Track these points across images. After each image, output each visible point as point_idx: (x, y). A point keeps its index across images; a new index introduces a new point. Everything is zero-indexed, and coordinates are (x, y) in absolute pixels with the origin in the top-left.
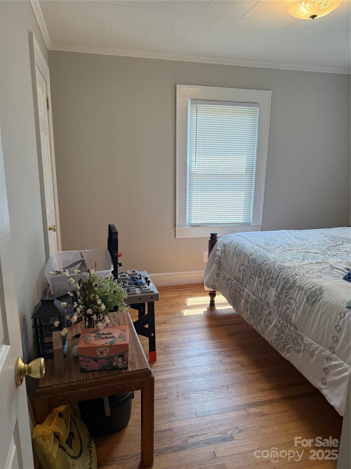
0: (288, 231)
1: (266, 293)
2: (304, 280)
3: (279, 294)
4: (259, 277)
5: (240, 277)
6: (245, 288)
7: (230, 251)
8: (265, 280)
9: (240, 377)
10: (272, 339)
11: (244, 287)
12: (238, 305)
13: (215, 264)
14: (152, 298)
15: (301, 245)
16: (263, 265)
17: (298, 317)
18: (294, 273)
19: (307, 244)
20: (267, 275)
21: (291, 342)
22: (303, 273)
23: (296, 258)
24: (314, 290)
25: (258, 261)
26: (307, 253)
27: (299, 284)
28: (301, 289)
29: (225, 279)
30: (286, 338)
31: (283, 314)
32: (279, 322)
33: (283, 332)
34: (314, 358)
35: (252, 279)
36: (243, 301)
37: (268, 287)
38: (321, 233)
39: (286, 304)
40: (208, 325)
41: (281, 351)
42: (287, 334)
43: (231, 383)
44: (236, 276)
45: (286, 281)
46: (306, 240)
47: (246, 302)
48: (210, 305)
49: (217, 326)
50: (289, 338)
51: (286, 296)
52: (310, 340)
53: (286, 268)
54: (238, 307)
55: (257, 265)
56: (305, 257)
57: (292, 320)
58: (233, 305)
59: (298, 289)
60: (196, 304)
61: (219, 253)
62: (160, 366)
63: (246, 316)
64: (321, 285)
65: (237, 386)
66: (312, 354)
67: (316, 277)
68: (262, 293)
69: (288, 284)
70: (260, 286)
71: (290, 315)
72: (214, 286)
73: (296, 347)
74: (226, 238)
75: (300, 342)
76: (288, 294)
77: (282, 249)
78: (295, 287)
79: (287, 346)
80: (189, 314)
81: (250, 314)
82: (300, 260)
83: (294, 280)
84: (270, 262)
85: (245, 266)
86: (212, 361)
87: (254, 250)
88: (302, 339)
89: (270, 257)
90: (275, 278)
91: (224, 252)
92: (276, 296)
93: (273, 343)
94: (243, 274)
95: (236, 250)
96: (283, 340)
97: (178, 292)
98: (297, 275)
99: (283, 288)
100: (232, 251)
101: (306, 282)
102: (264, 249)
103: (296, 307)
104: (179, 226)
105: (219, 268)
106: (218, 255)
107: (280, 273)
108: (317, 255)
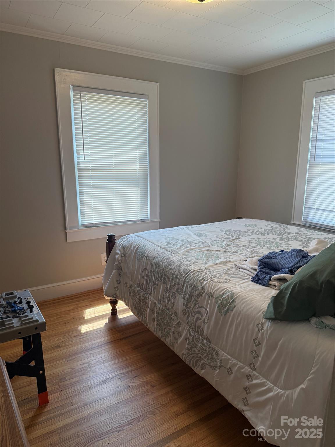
0: (186, 227)
1: (173, 301)
2: (213, 285)
3: (188, 302)
4: (164, 283)
5: (143, 283)
6: (150, 296)
7: (130, 254)
8: (170, 286)
9: (152, 403)
10: (183, 353)
11: (148, 295)
12: (143, 315)
13: (115, 269)
14: (36, 328)
15: (201, 242)
16: (167, 270)
17: (210, 329)
18: (201, 278)
19: (207, 241)
20: (173, 281)
21: (204, 357)
22: (210, 278)
23: (200, 259)
24: (225, 298)
25: (162, 265)
26: (209, 251)
27: (208, 290)
28: (211, 297)
29: (127, 286)
30: (199, 352)
31: (194, 325)
32: (190, 334)
33: (194, 345)
34: (232, 376)
35: (157, 286)
36: (148, 310)
37: (175, 294)
38: (216, 227)
39: (196, 314)
40: (110, 341)
41: (195, 368)
42: (200, 348)
43: (141, 414)
44: (139, 282)
45: (193, 287)
46: (205, 236)
47: (152, 311)
48: (111, 314)
49: (121, 339)
50: (202, 352)
51: (195, 304)
52: (226, 355)
53: (192, 272)
54: (143, 317)
55: (161, 270)
56: (208, 257)
57: (203, 332)
58: (138, 315)
59: (207, 297)
60: (96, 315)
61: (118, 257)
62: (53, 409)
63: (152, 327)
64: (232, 291)
65: (149, 416)
66: (230, 371)
67: (225, 281)
68: (168, 301)
69: (196, 291)
70: (166, 293)
71: (201, 326)
72: (115, 294)
73: (210, 363)
74: (125, 239)
75: (215, 358)
76: (197, 303)
77: (184, 249)
78: (204, 294)
79: (201, 361)
80: (88, 330)
81: (157, 325)
82: (205, 261)
83: (202, 286)
84: (174, 266)
85: (148, 271)
86: (118, 387)
87: (157, 252)
88: (217, 354)
89: (174, 260)
90: (181, 284)
91: (124, 256)
92: (184, 303)
93: (185, 357)
94: (146, 280)
95: (137, 254)
96: (196, 355)
97: (74, 303)
98: (204, 280)
99: (191, 295)
100: (133, 254)
101: (215, 288)
102: (166, 250)
103: (207, 317)
104: (71, 228)
105: (119, 274)
106: (118, 259)
107: (186, 278)
108: (219, 253)
